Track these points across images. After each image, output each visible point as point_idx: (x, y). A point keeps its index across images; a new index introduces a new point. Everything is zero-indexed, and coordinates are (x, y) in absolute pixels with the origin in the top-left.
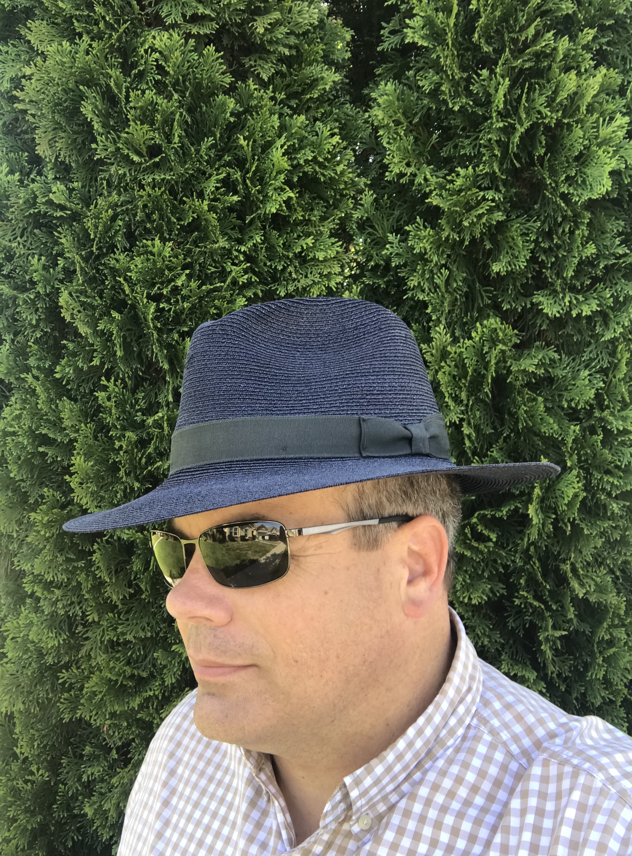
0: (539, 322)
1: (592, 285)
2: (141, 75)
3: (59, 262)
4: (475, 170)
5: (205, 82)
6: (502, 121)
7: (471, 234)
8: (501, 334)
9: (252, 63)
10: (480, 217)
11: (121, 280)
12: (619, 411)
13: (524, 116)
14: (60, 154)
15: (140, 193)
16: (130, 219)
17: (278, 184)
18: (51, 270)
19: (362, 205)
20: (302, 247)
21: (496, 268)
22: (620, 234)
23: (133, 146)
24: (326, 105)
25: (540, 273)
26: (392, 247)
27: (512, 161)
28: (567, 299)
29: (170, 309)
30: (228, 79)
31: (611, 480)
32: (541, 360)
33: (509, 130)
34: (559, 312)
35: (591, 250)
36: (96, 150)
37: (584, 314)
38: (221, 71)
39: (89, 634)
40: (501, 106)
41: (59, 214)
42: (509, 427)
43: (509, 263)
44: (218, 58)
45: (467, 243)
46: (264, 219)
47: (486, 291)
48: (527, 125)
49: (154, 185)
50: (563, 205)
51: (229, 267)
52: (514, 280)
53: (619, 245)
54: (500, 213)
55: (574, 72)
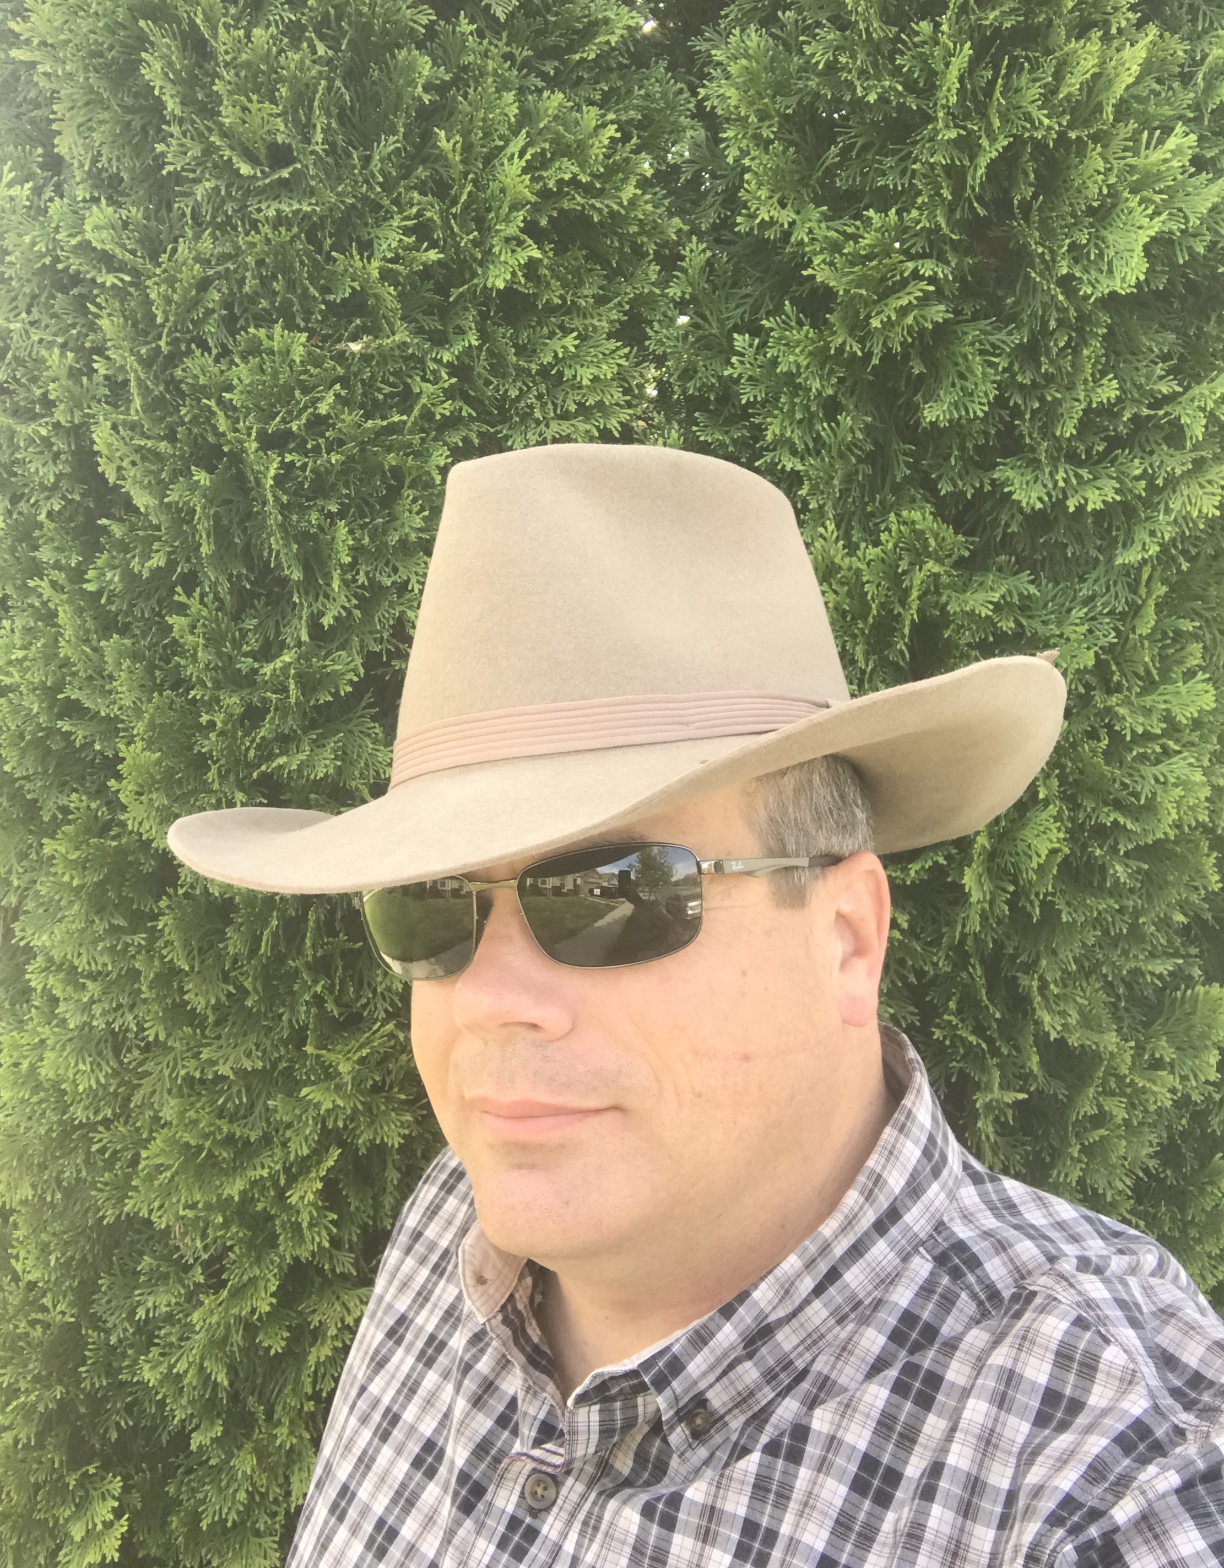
0: (1004, 518)
1: (1108, 451)
3: (96, 366)
4: (901, 219)
5: (378, 22)
6: (956, 126)
7: (885, 344)
8: (932, 542)
10: (903, 312)
11: (212, 403)
12: (1140, 695)
13: (997, 123)
14: (100, 154)
15: (250, 238)
16: (232, 290)
17: (511, 230)
18: (84, 379)
19: (684, 270)
20: (556, 354)
21: (931, 412)
22: (1165, 358)
23: (240, 143)
24: (614, 76)
25: (1011, 427)
26: (743, 363)
27: (971, 204)
28: (1060, 476)
29: (304, 466)
30: (426, 16)
31: (1121, 820)
32: (1004, 596)
33: (968, 145)
34: (1040, 499)
35: (1110, 390)
36: (165, 154)
37: (1090, 508)
39: (149, 1066)
40: (954, 99)
43: (956, 404)
45: (875, 361)
46: (484, 298)
47: (906, 453)
48: (1002, 141)
49: (280, 221)
50: (1061, 297)
51: (417, 385)
52: (964, 437)
54: (942, 307)
55: (1096, 34)
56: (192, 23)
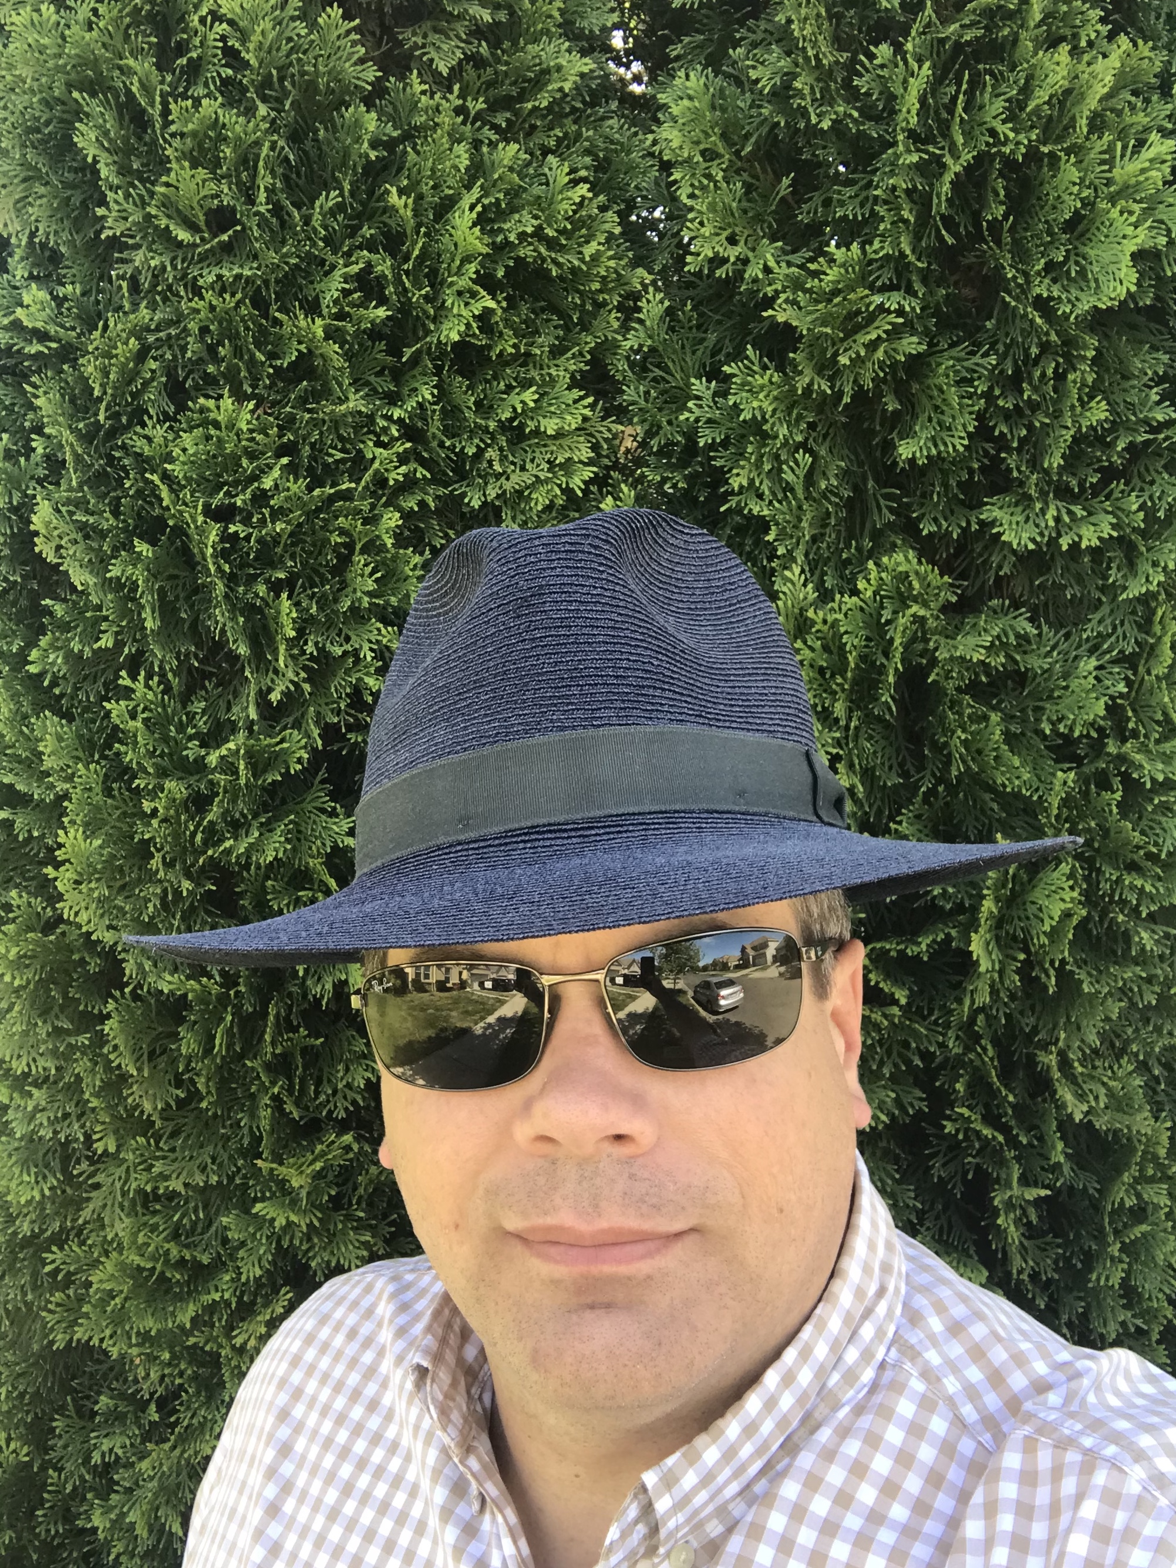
0: (995, 560)
1: (1102, 484)
2: (194, 69)
3: (34, 444)
4: (864, 252)
5: (322, 82)
6: (918, 150)
7: (855, 381)
8: (916, 584)
9: (420, 41)
10: (872, 346)
11: (155, 478)
12: (1158, 742)
13: (960, 140)
14: (37, 229)
15: (193, 304)
16: (174, 356)
17: (463, 282)
18: (22, 460)
19: (641, 322)
20: (514, 409)
21: (905, 450)
22: (1159, 380)
23: (178, 211)
24: (568, 121)
25: (996, 461)
26: (700, 406)
27: (938, 231)
28: (1052, 512)
29: (249, 536)
30: (371, 73)
31: (1139, 883)
32: (998, 637)
33: (931, 169)
34: (1033, 540)
35: (1098, 413)
36: (104, 218)
37: (1084, 545)
38: (356, 57)
39: (100, 1178)
40: (914, 120)
41: (34, 348)
42: (934, 775)
43: (933, 439)
44: (348, 32)
45: (846, 399)
46: (440, 353)
47: (888, 497)
48: (967, 157)
49: (222, 287)
50: (1038, 320)
51: (370, 449)
52: (945, 473)
53: (1158, 403)
54: (915, 339)
55: (1065, 48)
56: (129, 93)
